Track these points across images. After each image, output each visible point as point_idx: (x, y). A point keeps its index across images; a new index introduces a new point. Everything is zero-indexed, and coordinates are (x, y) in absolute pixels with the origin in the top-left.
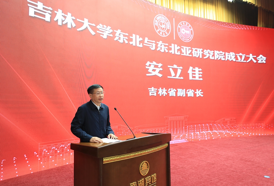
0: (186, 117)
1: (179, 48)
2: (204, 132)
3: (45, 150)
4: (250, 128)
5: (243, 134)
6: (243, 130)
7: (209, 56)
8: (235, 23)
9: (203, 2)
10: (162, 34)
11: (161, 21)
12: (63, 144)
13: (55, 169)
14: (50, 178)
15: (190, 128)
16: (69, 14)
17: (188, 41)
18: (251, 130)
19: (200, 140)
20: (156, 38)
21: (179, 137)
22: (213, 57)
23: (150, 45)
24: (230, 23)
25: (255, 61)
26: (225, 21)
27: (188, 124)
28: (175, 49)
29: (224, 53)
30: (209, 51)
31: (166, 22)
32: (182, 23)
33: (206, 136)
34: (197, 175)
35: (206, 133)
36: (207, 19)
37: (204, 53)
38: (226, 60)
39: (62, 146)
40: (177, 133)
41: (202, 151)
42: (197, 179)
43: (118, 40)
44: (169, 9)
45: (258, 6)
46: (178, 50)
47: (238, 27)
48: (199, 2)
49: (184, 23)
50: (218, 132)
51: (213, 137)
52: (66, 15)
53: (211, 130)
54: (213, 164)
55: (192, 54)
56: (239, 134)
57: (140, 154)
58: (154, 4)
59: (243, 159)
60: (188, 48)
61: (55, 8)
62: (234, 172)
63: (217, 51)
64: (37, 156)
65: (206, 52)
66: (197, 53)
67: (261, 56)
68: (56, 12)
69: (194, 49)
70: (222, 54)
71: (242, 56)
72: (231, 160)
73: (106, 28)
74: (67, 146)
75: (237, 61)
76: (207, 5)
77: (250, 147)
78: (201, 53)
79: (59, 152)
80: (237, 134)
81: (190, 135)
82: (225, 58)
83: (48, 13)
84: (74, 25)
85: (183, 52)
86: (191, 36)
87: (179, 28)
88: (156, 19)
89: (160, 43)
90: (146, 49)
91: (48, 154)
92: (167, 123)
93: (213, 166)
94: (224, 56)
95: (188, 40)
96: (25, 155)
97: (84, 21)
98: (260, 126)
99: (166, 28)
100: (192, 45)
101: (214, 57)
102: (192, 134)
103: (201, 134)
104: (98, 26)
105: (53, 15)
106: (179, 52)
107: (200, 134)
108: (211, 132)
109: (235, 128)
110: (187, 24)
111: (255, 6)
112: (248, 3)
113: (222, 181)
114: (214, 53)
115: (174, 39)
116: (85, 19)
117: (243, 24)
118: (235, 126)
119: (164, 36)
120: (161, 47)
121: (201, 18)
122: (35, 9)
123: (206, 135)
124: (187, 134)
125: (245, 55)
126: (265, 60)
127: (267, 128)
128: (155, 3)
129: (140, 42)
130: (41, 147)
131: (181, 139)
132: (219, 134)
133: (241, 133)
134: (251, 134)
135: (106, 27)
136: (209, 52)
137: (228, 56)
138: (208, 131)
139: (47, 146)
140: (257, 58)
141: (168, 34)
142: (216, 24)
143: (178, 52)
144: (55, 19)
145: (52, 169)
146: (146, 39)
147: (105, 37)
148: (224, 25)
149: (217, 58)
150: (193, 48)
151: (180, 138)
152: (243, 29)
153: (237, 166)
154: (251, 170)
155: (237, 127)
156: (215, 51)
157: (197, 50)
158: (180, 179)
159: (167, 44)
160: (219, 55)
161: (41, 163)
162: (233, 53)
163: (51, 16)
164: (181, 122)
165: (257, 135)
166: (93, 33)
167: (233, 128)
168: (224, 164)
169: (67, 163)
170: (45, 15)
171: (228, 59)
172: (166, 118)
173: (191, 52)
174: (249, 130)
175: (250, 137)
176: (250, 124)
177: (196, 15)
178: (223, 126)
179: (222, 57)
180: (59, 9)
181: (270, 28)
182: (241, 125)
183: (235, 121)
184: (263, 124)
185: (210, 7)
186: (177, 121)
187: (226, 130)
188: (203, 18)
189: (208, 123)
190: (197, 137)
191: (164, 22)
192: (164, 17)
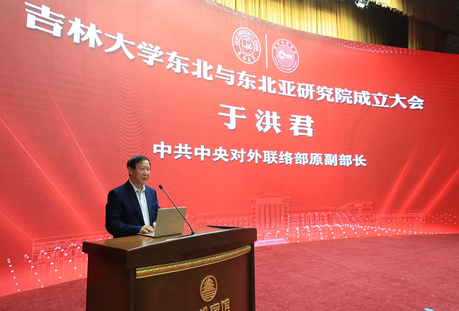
0: (287, 200)
1: (274, 82)
2: (317, 226)
3: (43, 251)
4: (399, 220)
5: (387, 231)
6: (387, 225)
7: (326, 97)
8: (369, 41)
9: (315, 7)
10: (245, 59)
11: (245, 39)
12: (75, 241)
13: (58, 286)
15: (293, 219)
16: (93, 26)
17: (289, 71)
18: (401, 224)
19: (310, 240)
20: (236, 65)
21: (274, 235)
22: (333, 98)
23: (226, 77)
24: (361, 43)
25: (405, 107)
26: (352, 40)
27: (290, 212)
28: (267, 85)
29: (350, 92)
30: (325, 87)
31: (253, 39)
32: (280, 42)
33: (321, 234)
34: (305, 302)
35: (321, 228)
36: (322, 36)
37: (317, 92)
38: (355, 103)
39: (72, 244)
40: (271, 226)
41: (314, 260)
44: (258, 19)
45: (409, 15)
46: (273, 86)
47: (374, 49)
48: (309, 8)
49: (283, 42)
50: (342, 227)
51: (333, 235)
52: (87, 27)
53: (330, 222)
54: (332, 284)
55: (297, 94)
56: (379, 231)
57: (201, 262)
58: (233, 11)
59: (386, 276)
60: (289, 83)
61: (70, 16)
62: (370, 299)
63: (340, 89)
64: (30, 261)
65: (321, 90)
66: (305, 92)
67: (415, 97)
68: (70, 21)
69: (300, 85)
70: (348, 93)
71: (382, 97)
72: (365, 277)
73: (153, 49)
75: (373, 105)
76: (322, 12)
77: (400, 255)
78: (312, 91)
79: (68, 256)
80: (375, 231)
81: (293, 231)
82: (353, 99)
83: (58, 23)
84: (100, 43)
85: (281, 90)
86: (295, 63)
87: (274, 49)
88: (236, 35)
89: (243, 73)
90: (219, 83)
91: (48, 258)
92: (254, 209)
93: (333, 288)
94: (351, 97)
95: (291, 69)
96: (9, 260)
97: (117, 36)
98: (415, 218)
99: (252, 50)
100: (296, 77)
101: (335, 99)
102: (297, 229)
103: (312, 230)
104: (140, 45)
105: (66, 27)
106: (275, 89)
107: (310, 229)
108: (330, 226)
109: (372, 221)
110: (287, 43)
111: (404, 14)
112: (391, 9)
114: (333, 91)
115: (267, 68)
116: (119, 34)
117: (384, 45)
118: (372, 217)
119: (250, 62)
120: (244, 80)
121: (311, 33)
122: (37, 16)
123: (322, 231)
124: (288, 230)
125: (387, 95)
126: (422, 104)
127: (430, 220)
128: (234, 9)
129: (209, 72)
130: (36, 246)
131: (278, 238)
132: (344, 230)
134: (400, 231)
135: (153, 47)
136: (325, 90)
137: (358, 98)
138: (325, 225)
139: (47, 244)
140: (409, 101)
141: (256, 59)
142: (338, 43)
143: (272, 90)
144: (69, 34)
145: (53, 287)
146: (220, 68)
147: (150, 63)
148: (351, 46)
149: (339, 101)
150: (298, 84)
151: (276, 236)
152: (383, 52)
153: (375, 289)
154: (401, 298)
155: (375, 218)
156: (336, 89)
157: (305, 86)
159: (254, 77)
160: (342, 95)
161: (36, 273)
162: (366, 92)
163: (62, 28)
164: (278, 209)
165: (412, 234)
166: (131, 57)
167: (368, 221)
168: (352, 284)
169: (80, 276)
170: (53, 27)
171: (358, 102)
172: (252, 201)
173: (296, 89)
174: (397, 224)
175: (398, 236)
176: (398, 214)
177: (304, 29)
178: (351, 217)
179: (348, 98)
180: (76, 18)
181: (430, 51)
182: (383, 215)
183: (372, 207)
184: (422, 215)
185: (327, 16)
186: (270, 207)
187: (356, 224)
188: (315, 34)
189: (324, 211)
190: (306, 235)
191: (250, 40)
192: (250, 32)
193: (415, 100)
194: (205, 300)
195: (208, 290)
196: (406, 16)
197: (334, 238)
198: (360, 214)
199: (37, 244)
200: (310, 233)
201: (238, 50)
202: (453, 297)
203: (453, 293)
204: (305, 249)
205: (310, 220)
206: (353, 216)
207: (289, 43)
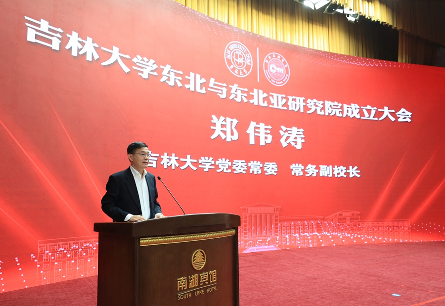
0: (277, 209)
1: (265, 95)
2: (307, 234)
3: (48, 252)
4: (385, 229)
5: (373, 239)
6: (374, 233)
7: (316, 109)
8: (361, 55)
9: (307, 21)
10: (237, 73)
11: (237, 53)
12: (77, 243)
13: (63, 283)
14: (56, 294)
15: (283, 228)
16: (89, 40)
17: (280, 84)
18: (387, 233)
19: (299, 247)
20: (228, 79)
21: (265, 242)
22: (323, 111)
23: (218, 90)
24: (351, 57)
25: (393, 119)
26: (343, 53)
27: (280, 221)
28: (258, 98)
29: (340, 105)
30: (315, 100)
31: (245, 53)
32: (271, 56)
33: (310, 241)
34: (288, 291)
35: (310, 236)
36: (313, 49)
37: (307, 105)
38: (344, 116)
39: (74, 246)
40: (261, 234)
41: (300, 262)
42: (286, 296)
44: (250, 33)
45: (398, 29)
46: (264, 99)
47: (364, 63)
48: (301, 22)
49: (274, 56)
50: (331, 235)
51: (322, 243)
52: (84, 41)
53: (319, 231)
54: (315, 278)
55: (288, 106)
56: (366, 239)
57: (192, 238)
58: (225, 25)
59: (365, 272)
60: (280, 96)
61: (68, 30)
62: (346, 288)
63: (330, 102)
64: (36, 261)
65: (311, 103)
66: (296, 104)
67: (403, 110)
68: (68, 35)
69: (291, 98)
70: (338, 106)
71: (371, 110)
73: (147, 62)
74: (83, 247)
75: (362, 118)
76: (314, 26)
77: (381, 257)
78: (303, 104)
79: (70, 257)
80: (363, 239)
81: (283, 239)
82: (342, 112)
83: (57, 37)
84: (96, 57)
85: (272, 103)
86: (286, 77)
87: (265, 63)
88: (228, 48)
89: (235, 86)
90: (212, 96)
91: (53, 258)
92: (246, 218)
93: (314, 281)
94: (341, 110)
95: (282, 82)
96: (16, 258)
97: (112, 50)
98: (401, 226)
99: (244, 63)
100: (286, 91)
101: (324, 112)
102: (287, 236)
103: (301, 238)
104: (135, 58)
105: (64, 41)
106: (266, 102)
107: (299, 237)
108: (318, 235)
109: (359, 230)
110: (279, 57)
111: (393, 27)
112: (380, 23)
113: (323, 300)
114: (323, 104)
115: (258, 81)
116: (114, 47)
117: (375, 58)
118: (359, 226)
119: (242, 76)
120: (236, 93)
121: (303, 47)
123: (311, 239)
124: (278, 237)
125: (376, 108)
126: (410, 117)
127: (415, 229)
128: (227, 23)
129: (202, 85)
130: (42, 246)
131: (269, 245)
132: (332, 238)
133: (370, 237)
134: (386, 239)
135: (148, 60)
136: (315, 103)
137: (348, 110)
138: (314, 234)
139: (51, 246)
140: (397, 114)
141: (248, 72)
142: (328, 57)
143: (264, 102)
144: (67, 47)
145: (58, 283)
146: (212, 81)
147: (145, 76)
148: (341, 59)
149: (329, 114)
150: (288, 97)
151: (267, 244)
152: (372, 66)
153: (353, 281)
154: (374, 287)
155: (363, 227)
156: (326, 102)
157: (296, 99)
158: (259, 296)
159: (246, 90)
160: (332, 108)
161: (42, 272)
162: (356, 105)
163: (60, 42)
164: (268, 217)
165: (398, 242)
166: (127, 70)
167: (356, 229)
168: (332, 278)
169: (82, 275)
170: (52, 40)
171: (347, 115)
172: (244, 209)
173: (286, 102)
174: (384, 233)
175: (384, 243)
176: (385, 222)
177: (296, 43)
178: (339, 226)
179: (338, 111)
180: (73, 32)
181: (420, 64)
182: (370, 224)
183: (359, 217)
184: (407, 224)
185: (318, 29)
186: (261, 216)
187: (344, 232)
188: (306, 48)
189: (313, 219)
190: (295, 242)
191: (242, 54)
192: (242, 46)
193: (404, 112)
194: (196, 268)
195: (199, 261)
196: (395, 29)
197: (323, 245)
198: (348, 223)
200: (300, 240)
201: (230, 64)
202: (420, 287)
203: (421, 284)
204: (294, 254)
205: (300, 228)
206: (341, 225)
207: (281, 57)
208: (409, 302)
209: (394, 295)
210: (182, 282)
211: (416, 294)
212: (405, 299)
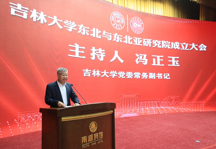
0: (138, 95)
1: (131, 38)
2: (152, 108)
3: (23, 118)
4: (192, 105)
5: (186, 110)
6: (187, 107)
7: (157, 45)
8: (180, 17)
9: (153, 0)
10: (117, 28)
11: (117, 17)
13: (30, 133)
14: (26, 139)
15: (140, 105)
17: (139, 33)
18: (194, 107)
19: (149, 114)
20: (112, 31)
22: (161, 46)
23: (107, 36)
24: (175, 18)
25: (197, 49)
26: (171, 16)
27: (139, 101)
28: (128, 40)
29: (170, 43)
30: (157, 41)
31: (121, 18)
32: (134, 18)
33: (154, 111)
34: (142, 139)
35: (154, 108)
36: (156, 15)
37: (153, 43)
38: (172, 48)
39: (36, 115)
40: (130, 108)
41: (149, 122)
42: (141, 142)
43: (81, 33)
44: (123, 7)
45: (200, 3)
46: (131, 40)
47: (182, 21)
48: (149, 1)
49: (136, 19)
50: (165, 108)
51: (160, 112)
52: (39, 14)
53: (159, 106)
54: (156, 132)
55: (143, 44)
56: (183, 110)
57: (89, 116)
59: (182, 128)
60: (139, 39)
61: (31, 8)
62: (172, 137)
63: (164, 41)
64: (17, 123)
65: (155, 42)
66: (147, 43)
67: (202, 45)
68: (31, 11)
69: (144, 40)
70: (168, 43)
71: (185, 45)
73: (71, 23)
74: (40, 116)
75: (181, 49)
76: (156, 3)
77: (190, 120)
78: (150, 42)
79: (34, 120)
80: (181, 110)
81: (140, 110)
82: (171, 46)
83: (26, 12)
84: (46, 21)
85: (135, 42)
86: (142, 29)
87: (131, 22)
88: (112, 15)
89: (116, 35)
90: (104, 39)
91: (25, 121)
93: (156, 133)
94: (170, 45)
95: (140, 32)
96: (8, 122)
97: (54, 18)
98: (201, 104)
99: (121, 23)
100: (142, 36)
101: (162, 46)
102: (143, 109)
104: (65, 21)
106: (132, 42)
107: (149, 109)
108: (158, 108)
109: (179, 105)
110: (138, 19)
112: (190, 0)
113: (160, 144)
114: (161, 43)
115: (128, 31)
116: (54, 16)
117: (188, 19)
118: (179, 103)
119: (119, 29)
120: (116, 38)
121: (150, 14)
122: (15, 9)
123: (154, 110)
124: (138, 109)
125: (188, 44)
126: (206, 48)
127: (208, 105)
128: (112, 2)
129: (99, 34)
130: (20, 116)
132: (165, 110)
133: (185, 109)
134: (193, 110)
136: (157, 42)
137: (173, 45)
138: (156, 107)
139: (25, 115)
140: (199, 47)
141: (122, 27)
142: (163, 19)
143: (130, 42)
144: (31, 17)
145: (28, 133)
146: (104, 32)
147: (70, 30)
148: (170, 20)
149: (164, 47)
150: (143, 39)
151: (132, 113)
152: (186, 22)
153: (175, 133)
154: (186, 137)
155: (181, 104)
156: (163, 41)
157: (147, 40)
158: (127, 142)
159: (121, 36)
160: (165, 44)
161: (20, 128)
162: (178, 42)
163: (28, 14)
164: (133, 100)
165: (199, 111)
166: (61, 27)
167: (177, 105)
168: (165, 132)
169: (40, 129)
171: (173, 48)
172: (121, 96)
173: (142, 42)
174: (192, 107)
175: (192, 112)
176: (192, 102)
177: (147, 12)
178: (169, 103)
179: (168, 46)
180: (34, 9)
181: (211, 21)
182: (185, 102)
183: (179, 99)
184: (204, 102)
185: (158, 4)
186: (129, 99)
187: (171, 107)
188: (152, 14)
189: (156, 100)
190: (147, 112)
191: (119, 18)
192: (119, 14)
193: (202, 46)
194: (92, 131)
195: (93, 128)
196: (198, 3)
197: (161, 113)
198: (174, 102)
199: (20, 115)
200: (149, 111)
201: (113, 23)
203: (211, 135)
204: (146, 118)
205: (149, 105)
206: (170, 103)
207: (139, 19)
208: (204, 145)
209: (197, 141)
210: (84, 139)
211: (208, 141)
212: (203, 143)
